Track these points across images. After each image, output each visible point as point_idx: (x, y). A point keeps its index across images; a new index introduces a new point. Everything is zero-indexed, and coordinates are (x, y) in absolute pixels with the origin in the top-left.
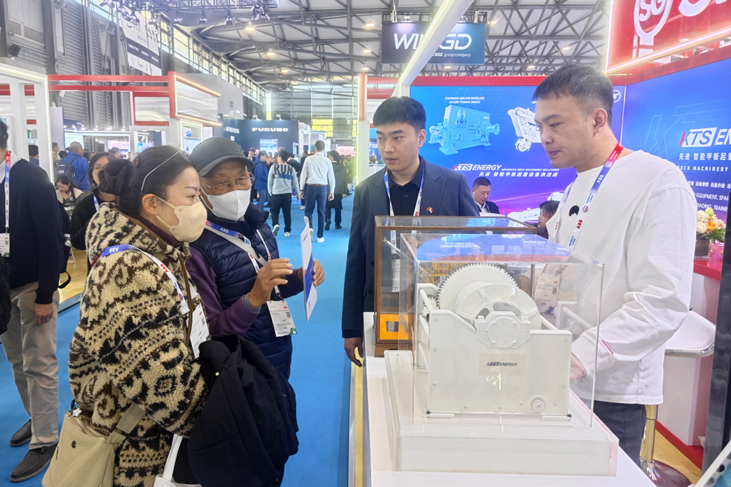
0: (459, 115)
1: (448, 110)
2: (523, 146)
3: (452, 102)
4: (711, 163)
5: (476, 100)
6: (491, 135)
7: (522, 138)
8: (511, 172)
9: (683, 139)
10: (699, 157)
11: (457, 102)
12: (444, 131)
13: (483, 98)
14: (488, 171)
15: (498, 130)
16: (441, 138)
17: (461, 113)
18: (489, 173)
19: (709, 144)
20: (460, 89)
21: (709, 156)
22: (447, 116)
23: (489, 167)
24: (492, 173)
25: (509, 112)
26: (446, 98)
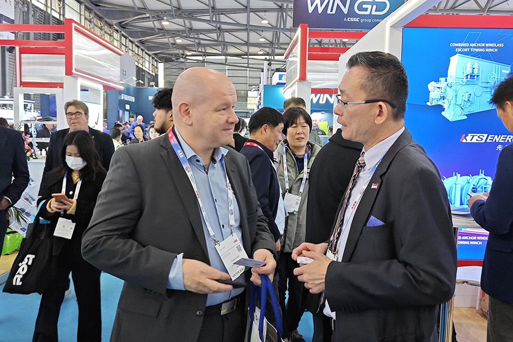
0: (469, 67)
3: (460, 50)
5: (491, 47)
11: (466, 50)
12: (448, 89)
13: (502, 45)
16: (443, 98)
17: (472, 64)
22: (453, 69)
26: (452, 45)
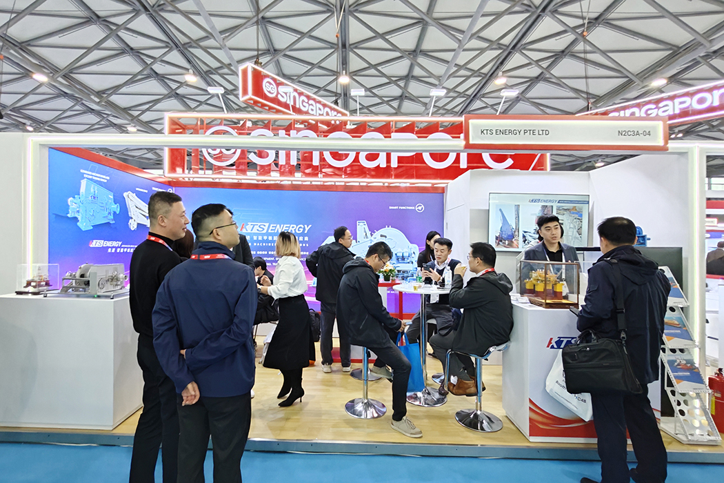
0: (92, 190)
1: (84, 183)
2: (133, 225)
3: (86, 176)
4: (267, 241)
5: (104, 178)
6: (115, 213)
7: (132, 218)
8: (128, 248)
9: (242, 228)
10: (258, 238)
11: (90, 177)
12: (81, 204)
13: (108, 178)
14: (113, 247)
15: (119, 209)
16: (78, 212)
17: (94, 189)
18: (114, 250)
19: (265, 231)
20: (93, 164)
21: (265, 238)
22: (83, 190)
23: (115, 244)
24: (116, 248)
25: (125, 194)
26: (82, 171)
